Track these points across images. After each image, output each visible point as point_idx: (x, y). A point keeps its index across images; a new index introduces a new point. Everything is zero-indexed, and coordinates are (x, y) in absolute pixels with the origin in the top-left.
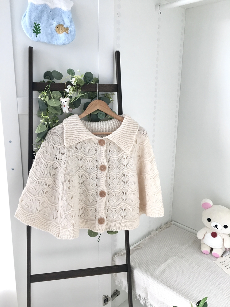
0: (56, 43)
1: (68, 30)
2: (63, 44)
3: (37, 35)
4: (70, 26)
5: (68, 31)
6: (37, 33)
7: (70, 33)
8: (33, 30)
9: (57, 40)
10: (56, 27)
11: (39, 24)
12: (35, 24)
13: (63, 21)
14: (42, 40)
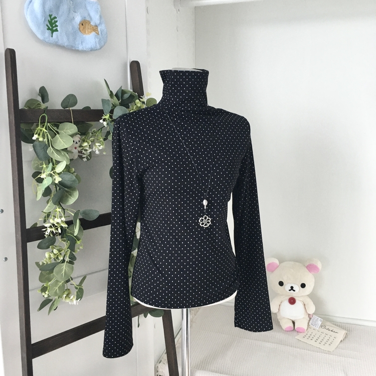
0: (80, 48)
1: (97, 29)
2: (92, 50)
3: (52, 34)
4: (100, 23)
5: (98, 31)
6: (53, 31)
7: (101, 33)
8: (47, 25)
9: (82, 42)
10: (80, 23)
11: (55, 18)
12: (50, 16)
13: (89, 15)
14: (60, 42)
